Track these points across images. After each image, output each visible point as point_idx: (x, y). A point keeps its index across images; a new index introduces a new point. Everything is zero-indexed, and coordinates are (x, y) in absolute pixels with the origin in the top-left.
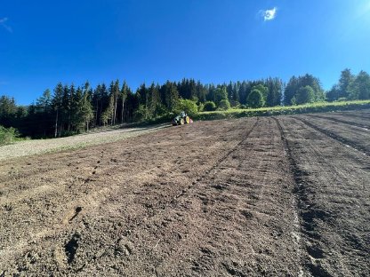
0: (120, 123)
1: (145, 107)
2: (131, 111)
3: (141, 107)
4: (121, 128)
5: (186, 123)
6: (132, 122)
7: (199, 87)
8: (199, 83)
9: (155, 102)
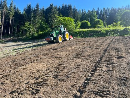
0: (7, 37)
1: (30, 24)
2: (18, 27)
3: (27, 24)
4: (7, 42)
5: (64, 40)
6: (18, 36)
7: (75, 11)
8: (74, 8)
9: (39, 20)
